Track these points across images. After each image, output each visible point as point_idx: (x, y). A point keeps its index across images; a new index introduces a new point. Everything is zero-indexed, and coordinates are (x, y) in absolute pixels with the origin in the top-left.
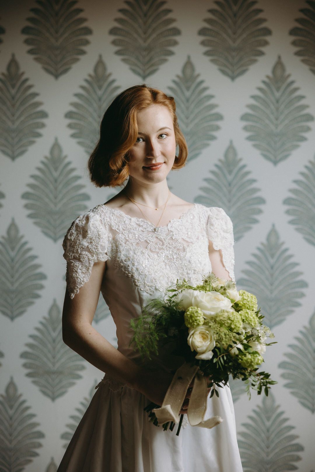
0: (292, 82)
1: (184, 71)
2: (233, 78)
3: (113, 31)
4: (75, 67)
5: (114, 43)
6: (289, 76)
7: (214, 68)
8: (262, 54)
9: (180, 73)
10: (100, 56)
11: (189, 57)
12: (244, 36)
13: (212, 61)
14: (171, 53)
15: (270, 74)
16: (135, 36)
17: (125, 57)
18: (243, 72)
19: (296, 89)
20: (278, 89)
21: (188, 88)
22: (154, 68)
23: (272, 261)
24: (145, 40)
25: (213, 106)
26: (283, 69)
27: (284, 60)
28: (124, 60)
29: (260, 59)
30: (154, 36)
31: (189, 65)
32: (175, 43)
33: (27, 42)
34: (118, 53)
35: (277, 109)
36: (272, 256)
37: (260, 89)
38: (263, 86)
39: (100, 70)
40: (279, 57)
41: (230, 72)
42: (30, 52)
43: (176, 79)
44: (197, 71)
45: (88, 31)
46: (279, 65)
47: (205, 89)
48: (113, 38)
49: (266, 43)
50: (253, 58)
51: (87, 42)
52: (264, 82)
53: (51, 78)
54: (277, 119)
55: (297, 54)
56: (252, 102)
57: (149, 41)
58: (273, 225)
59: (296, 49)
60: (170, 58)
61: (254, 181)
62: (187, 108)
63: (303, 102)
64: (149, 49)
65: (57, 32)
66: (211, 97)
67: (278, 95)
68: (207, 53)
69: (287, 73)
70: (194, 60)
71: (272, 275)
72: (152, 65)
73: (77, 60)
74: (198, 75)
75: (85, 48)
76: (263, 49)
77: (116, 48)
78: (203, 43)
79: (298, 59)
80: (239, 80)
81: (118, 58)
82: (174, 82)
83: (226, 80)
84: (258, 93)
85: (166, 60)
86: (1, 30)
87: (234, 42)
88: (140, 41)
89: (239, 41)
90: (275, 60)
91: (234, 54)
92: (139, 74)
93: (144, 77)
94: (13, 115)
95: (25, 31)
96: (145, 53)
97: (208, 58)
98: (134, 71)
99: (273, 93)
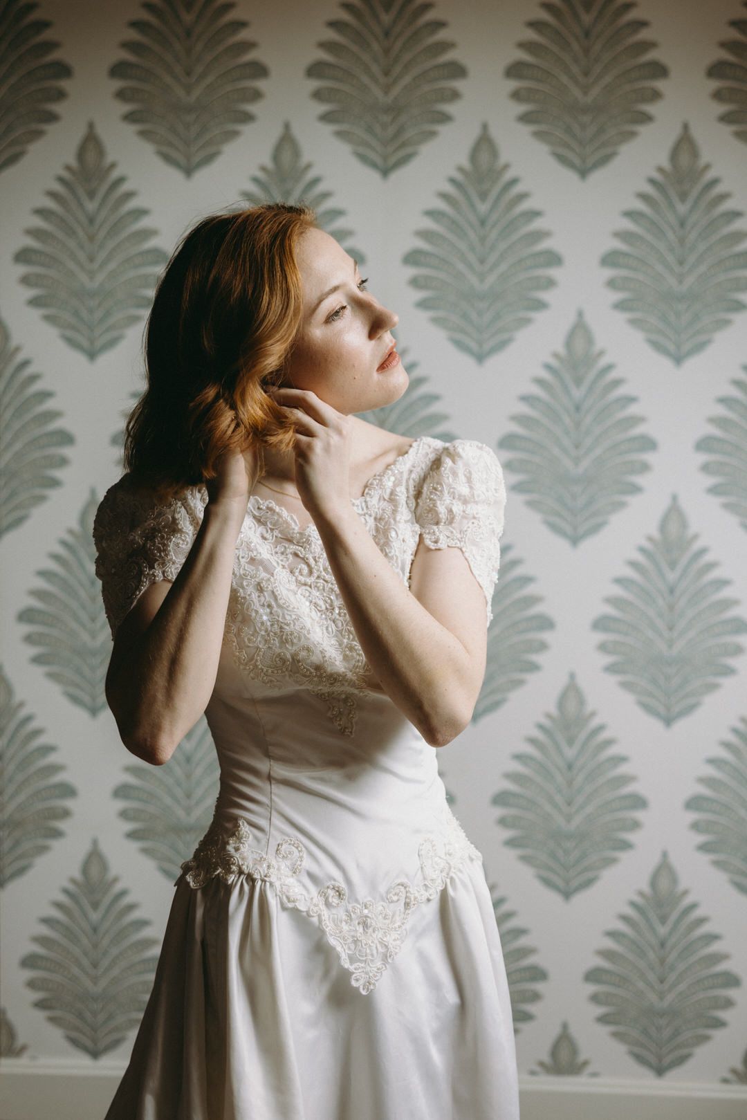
0: (714, 182)
1: (474, 156)
2: (584, 173)
3: (315, 70)
4: (230, 151)
5: (318, 95)
6: (707, 167)
7: (542, 151)
8: (647, 118)
9: (465, 162)
10: (287, 126)
11: (485, 127)
12: (608, 79)
13: (538, 135)
14: (445, 118)
15: (666, 163)
16: (365, 79)
17: (343, 127)
18: (605, 160)
19: (722, 197)
20: (683, 197)
21: (483, 196)
22: (409, 150)
23: (672, 576)
24: (387, 89)
25: (540, 235)
26: (695, 153)
27: (697, 133)
28: (340, 134)
29: (644, 130)
30: (407, 79)
31: (484, 143)
32: (455, 95)
33: (121, 95)
34: (326, 118)
35: (682, 241)
36: (673, 565)
37: (644, 197)
38: (649, 189)
39: (286, 157)
40: (686, 127)
41: (577, 161)
42: (129, 118)
43: (457, 175)
44: (504, 157)
45: (260, 70)
46: (685, 143)
47: (522, 197)
48: (314, 84)
49: (656, 95)
50: (627, 128)
51: (257, 95)
52: (652, 181)
53: (176, 175)
54: (681, 263)
55: (725, 119)
56: (627, 225)
57: (396, 90)
58: (675, 498)
59: (722, 108)
60: (444, 130)
61: (631, 400)
62: (483, 239)
63: (738, 225)
64: (395, 110)
65: (188, 73)
66: (535, 214)
67: (682, 208)
68: (525, 118)
69: (703, 160)
70: (495, 132)
71: (671, 608)
72: (403, 145)
73: (235, 134)
74: (507, 166)
75: (252, 108)
76: (649, 108)
77: (323, 108)
78: (516, 96)
79: (727, 130)
80: (597, 176)
81: (328, 129)
82: (453, 181)
83: (570, 176)
84: (640, 206)
85: (433, 134)
86: (64, 71)
87: (585, 94)
88: (377, 92)
89: (595, 91)
90: (676, 132)
91: (586, 119)
92: (374, 165)
93: (385, 172)
94: (91, 259)
95: (117, 70)
96: (386, 118)
97: (527, 129)
98: (363, 158)
99: (671, 205)
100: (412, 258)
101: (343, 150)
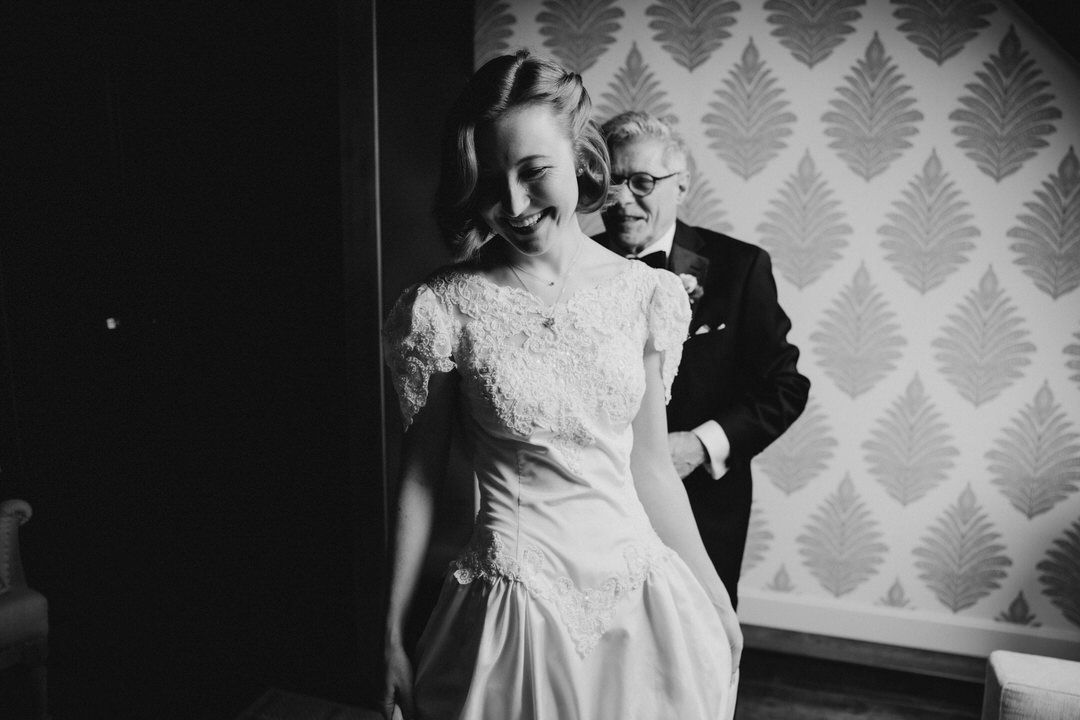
0: (894, 68)
1: (744, 58)
2: (811, 65)
3: (651, 11)
4: (603, 60)
5: (652, 25)
6: (889, 59)
7: (786, 52)
8: (851, 30)
9: (739, 61)
10: (635, 44)
11: (751, 40)
12: (827, 8)
13: (783, 43)
14: (727, 35)
15: (863, 58)
16: (680, 15)
17: (667, 43)
18: (825, 56)
19: (899, 77)
20: (873, 78)
21: (750, 81)
22: (705, 55)
23: (859, 310)
24: (693, 20)
25: (783, 104)
26: (881, 50)
27: (883, 38)
28: (665, 48)
29: (850, 38)
30: (704, 13)
31: (751, 49)
32: (733, 21)
33: (543, 32)
34: (657, 38)
35: (872, 105)
36: (860, 302)
37: (849, 79)
38: (852, 74)
39: (634, 62)
40: (876, 34)
41: (807, 57)
42: (547, 43)
43: (734, 69)
44: (762, 57)
45: (619, 13)
46: (876, 44)
47: (773, 81)
48: (651, 19)
49: (857, 16)
50: (839, 36)
51: (617, 27)
52: (854, 69)
54: (871, 118)
55: (902, 28)
56: (838, 96)
57: (699, 20)
58: (863, 263)
59: (900, 22)
60: (726, 42)
61: (837, 203)
62: (749, 107)
63: (908, 94)
64: (698, 32)
65: (579, 17)
66: (780, 91)
67: (873, 85)
68: (776, 33)
69: (886, 55)
70: (757, 43)
71: (858, 328)
72: (703, 51)
73: (605, 50)
74: (764, 63)
75: (614, 35)
76: (853, 24)
77: (654, 33)
78: (770, 20)
79: (903, 35)
80: (819, 67)
81: (658, 45)
82: (731, 73)
84: (845, 84)
85: (719, 45)
86: (512, 20)
87: (813, 16)
88: (687, 21)
89: (820, 15)
90: (870, 37)
91: (813, 32)
92: (684, 64)
93: (691, 68)
95: (541, 18)
96: (691, 37)
97: (776, 40)
98: (678, 61)
99: (866, 84)
100: (707, 119)
101: (667, 57)
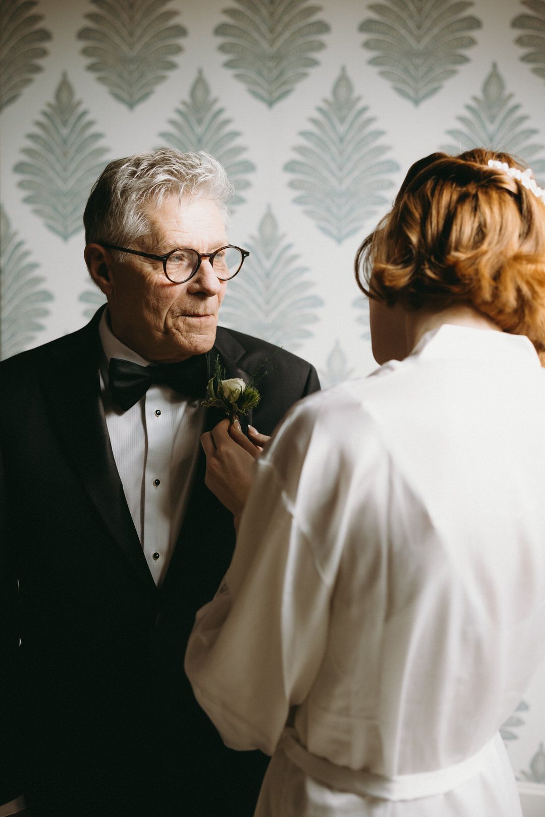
0: (516, 107)
1: (335, 91)
2: (417, 102)
3: (220, 30)
4: (160, 90)
5: (222, 48)
6: (511, 96)
7: (385, 86)
8: (464, 60)
9: (329, 95)
10: (200, 72)
11: (343, 69)
12: (436, 30)
13: (382, 74)
14: (315, 63)
15: (479, 94)
16: (256, 36)
17: (240, 71)
18: (433, 92)
19: (523, 119)
20: (492, 119)
21: (342, 120)
22: (287, 87)
24: (272, 42)
25: (383, 149)
26: (501, 86)
27: (502, 70)
28: (238, 77)
29: (462, 69)
30: (287, 35)
31: (343, 81)
32: (321, 46)
33: (85, 52)
34: (228, 65)
37: (462, 119)
38: (466, 114)
39: (200, 94)
40: (495, 66)
41: (411, 93)
42: (91, 68)
43: (323, 105)
44: (357, 91)
45: (181, 31)
46: (494, 78)
47: (370, 120)
48: (220, 40)
49: (472, 42)
50: (451, 67)
51: (179, 49)
52: (468, 107)
53: (122, 108)
55: (525, 59)
57: (278, 44)
59: (523, 51)
60: (313, 71)
62: (341, 153)
63: (534, 140)
64: (278, 58)
65: (131, 34)
66: (380, 133)
67: (491, 128)
68: (373, 62)
69: (507, 92)
70: (351, 73)
72: (284, 83)
73: (163, 78)
74: (359, 99)
75: (174, 59)
76: (467, 52)
77: (225, 58)
78: (367, 45)
79: (527, 67)
80: (426, 105)
81: (229, 73)
82: (320, 110)
83: (407, 104)
84: (459, 126)
85: (305, 75)
86: (45, 35)
87: (419, 42)
88: (264, 45)
89: (426, 40)
90: (487, 70)
91: (418, 61)
92: (262, 99)
93: (271, 104)
94: (65, 169)
95: (83, 34)
96: (271, 64)
97: (374, 70)
98: (255, 94)
99: (484, 126)
100: (290, 167)
